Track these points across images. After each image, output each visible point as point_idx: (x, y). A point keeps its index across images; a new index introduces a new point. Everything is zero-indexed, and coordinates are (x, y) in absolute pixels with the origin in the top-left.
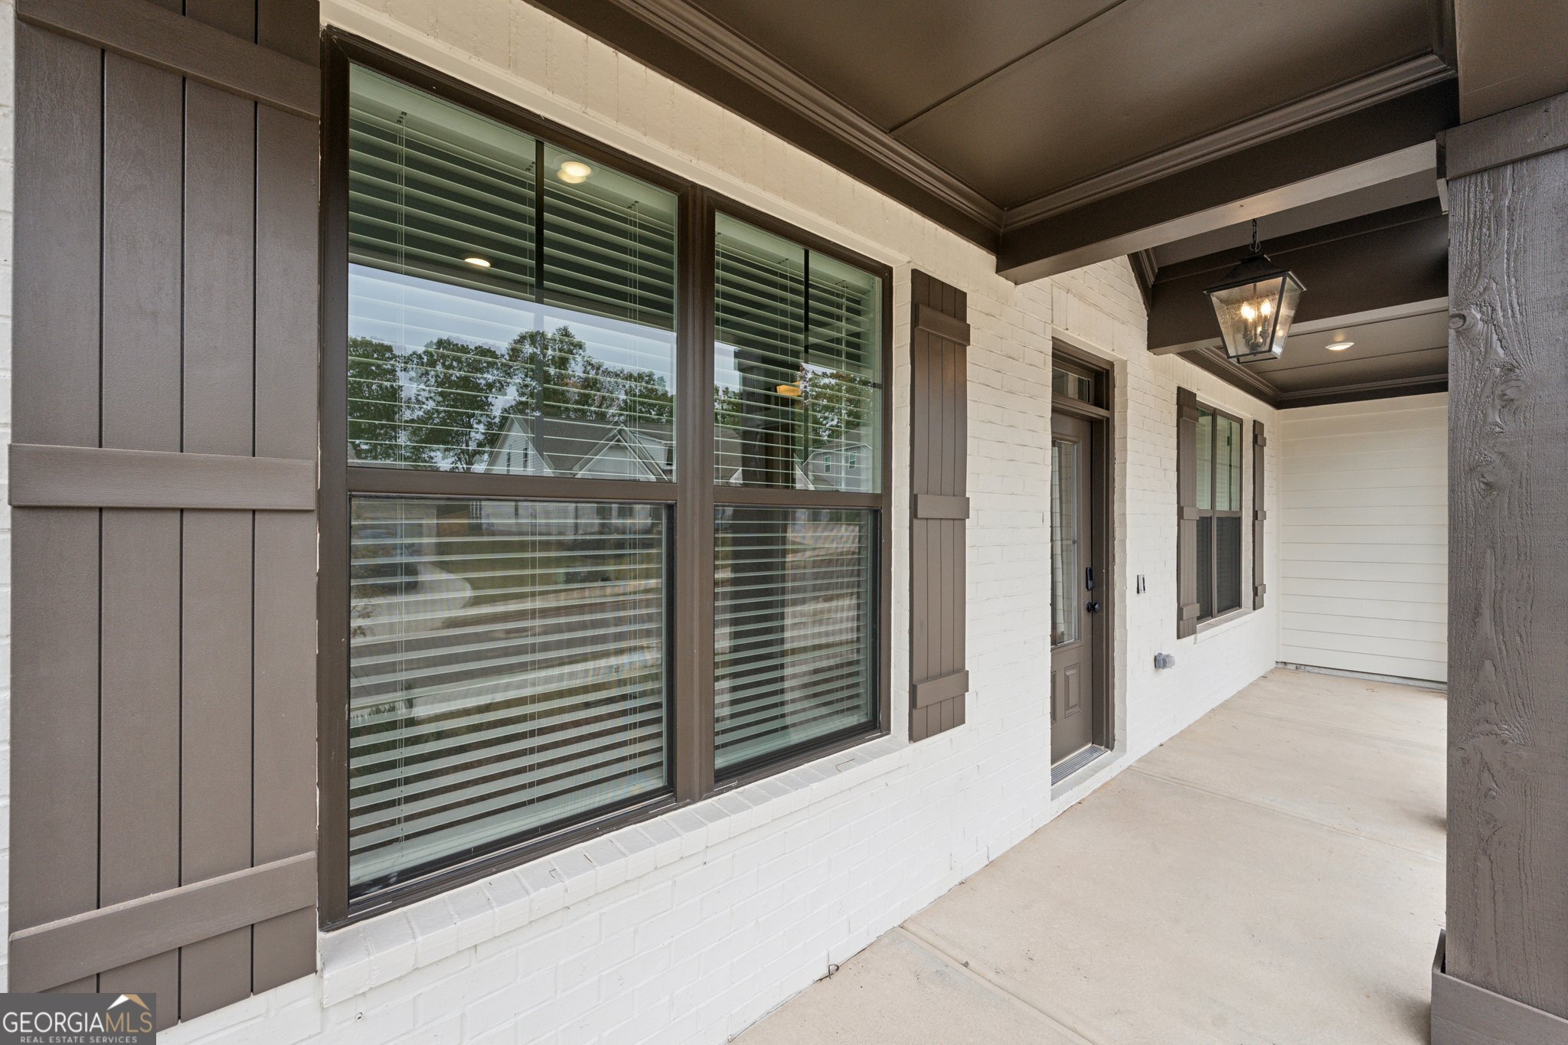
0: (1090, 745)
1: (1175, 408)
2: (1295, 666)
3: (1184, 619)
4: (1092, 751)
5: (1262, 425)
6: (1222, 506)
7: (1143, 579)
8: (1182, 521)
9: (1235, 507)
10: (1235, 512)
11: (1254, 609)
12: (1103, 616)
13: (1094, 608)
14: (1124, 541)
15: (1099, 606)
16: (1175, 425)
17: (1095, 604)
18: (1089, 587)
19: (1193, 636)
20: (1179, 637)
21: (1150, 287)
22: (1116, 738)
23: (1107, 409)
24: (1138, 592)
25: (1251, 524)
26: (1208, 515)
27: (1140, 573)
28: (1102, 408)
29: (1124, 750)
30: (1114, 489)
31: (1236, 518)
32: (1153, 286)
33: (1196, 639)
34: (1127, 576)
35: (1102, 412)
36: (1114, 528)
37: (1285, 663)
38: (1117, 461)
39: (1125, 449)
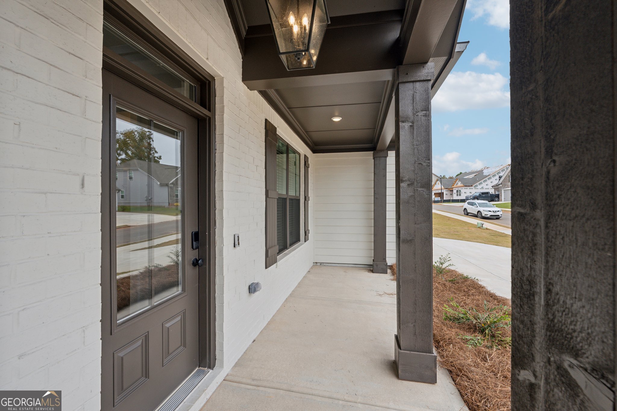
0: (197, 368)
1: (263, 131)
2: (320, 263)
3: (269, 256)
4: (198, 374)
5: (308, 158)
6: (292, 193)
7: (238, 237)
8: (268, 198)
9: (298, 195)
10: (297, 197)
11: (305, 242)
12: (206, 268)
13: (198, 264)
14: (221, 211)
15: (203, 261)
16: (264, 141)
17: (199, 260)
18: (194, 247)
19: (275, 265)
20: (266, 268)
21: (244, 38)
22: (217, 358)
23: (209, 110)
24: (235, 246)
25: (304, 202)
26: (285, 197)
27: (236, 232)
28: (206, 108)
29: (222, 366)
30: (215, 172)
31: (298, 200)
32: (245, 38)
33: (277, 265)
34: (224, 236)
35: (205, 112)
36: (215, 201)
37: (316, 263)
38: (217, 151)
39: (222, 142)
